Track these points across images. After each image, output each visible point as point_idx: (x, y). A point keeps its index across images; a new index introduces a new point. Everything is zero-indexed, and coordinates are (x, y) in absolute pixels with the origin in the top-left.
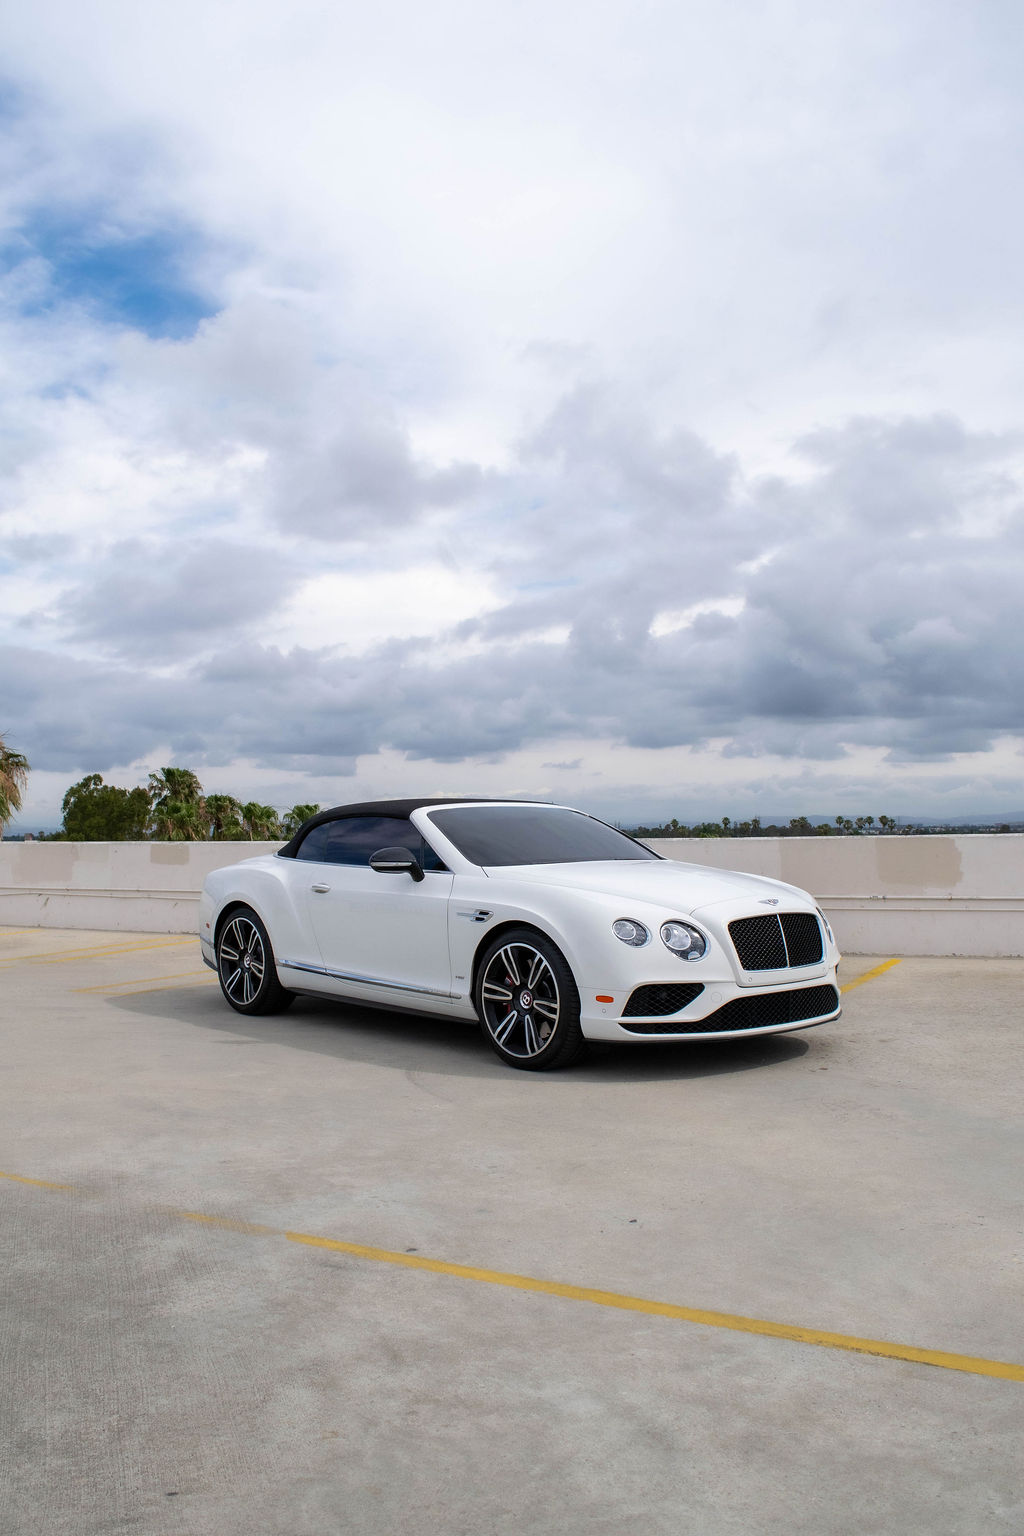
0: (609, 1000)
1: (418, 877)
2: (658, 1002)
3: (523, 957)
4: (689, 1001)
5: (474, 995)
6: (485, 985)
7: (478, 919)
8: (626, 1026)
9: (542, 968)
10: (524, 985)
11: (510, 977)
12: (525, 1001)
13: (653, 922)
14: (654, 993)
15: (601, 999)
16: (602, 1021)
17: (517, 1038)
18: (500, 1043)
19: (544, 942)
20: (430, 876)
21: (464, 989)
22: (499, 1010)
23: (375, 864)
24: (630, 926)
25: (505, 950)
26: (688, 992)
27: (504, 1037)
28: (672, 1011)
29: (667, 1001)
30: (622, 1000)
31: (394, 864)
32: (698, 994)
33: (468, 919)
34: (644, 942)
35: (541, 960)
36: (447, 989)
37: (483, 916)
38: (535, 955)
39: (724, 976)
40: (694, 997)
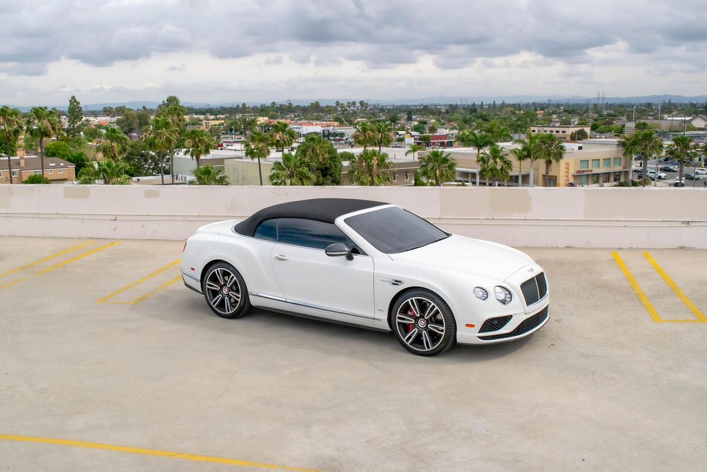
0: (473, 326)
1: (350, 258)
2: (493, 325)
3: (423, 306)
4: (506, 323)
5: (390, 319)
6: (398, 315)
7: (393, 284)
8: (480, 338)
9: (434, 310)
10: (422, 317)
11: (411, 311)
12: (422, 323)
13: (489, 287)
14: (492, 321)
15: (467, 325)
16: (466, 335)
17: (418, 340)
18: (408, 344)
19: (435, 297)
20: (356, 257)
21: (384, 316)
22: (406, 328)
23: (328, 253)
24: (479, 290)
25: (411, 300)
26: (504, 320)
27: (410, 340)
28: (499, 329)
29: (497, 325)
30: (479, 326)
31: (339, 253)
32: (510, 320)
33: (387, 284)
34: (487, 298)
35: (434, 307)
36: (372, 315)
37: (397, 282)
38: (430, 304)
39: (520, 311)
40: (508, 322)
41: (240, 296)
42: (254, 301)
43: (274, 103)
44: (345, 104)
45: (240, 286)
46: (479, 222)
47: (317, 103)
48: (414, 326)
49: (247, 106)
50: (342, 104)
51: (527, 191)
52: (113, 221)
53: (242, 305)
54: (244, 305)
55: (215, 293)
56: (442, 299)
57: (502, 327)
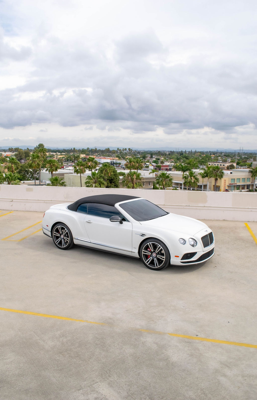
0: (178, 257)
1: (121, 223)
2: (188, 257)
3: (155, 247)
4: (194, 256)
5: (139, 252)
6: (143, 251)
7: (141, 236)
8: (181, 262)
9: (160, 249)
10: (154, 252)
11: (149, 248)
12: (154, 255)
13: (187, 238)
14: (187, 255)
15: (176, 256)
16: (175, 261)
17: (152, 263)
18: (147, 264)
19: (161, 243)
20: (124, 222)
21: (136, 251)
22: (147, 257)
23: (111, 220)
24: (182, 240)
25: (150, 243)
26: (193, 254)
27: (149, 263)
28: (190, 258)
29: (190, 256)
30: (181, 257)
31: (116, 220)
32: (196, 254)
33: (139, 235)
34: (185, 243)
35: (160, 247)
36: (131, 250)
37: (143, 235)
38: (158, 245)
39: (200, 250)
40: (195, 255)
41: (69, 239)
42: (76, 242)
43: (88, 148)
44: (122, 149)
45: (69, 234)
46: (182, 207)
47: (108, 148)
48: (151, 256)
49: (76, 149)
50: (120, 149)
51: (206, 193)
52: (11, 202)
53: (70, 243)
54: (71, 243)
55: (57, 238)
56: (164, 243)
57: (192, 257)
